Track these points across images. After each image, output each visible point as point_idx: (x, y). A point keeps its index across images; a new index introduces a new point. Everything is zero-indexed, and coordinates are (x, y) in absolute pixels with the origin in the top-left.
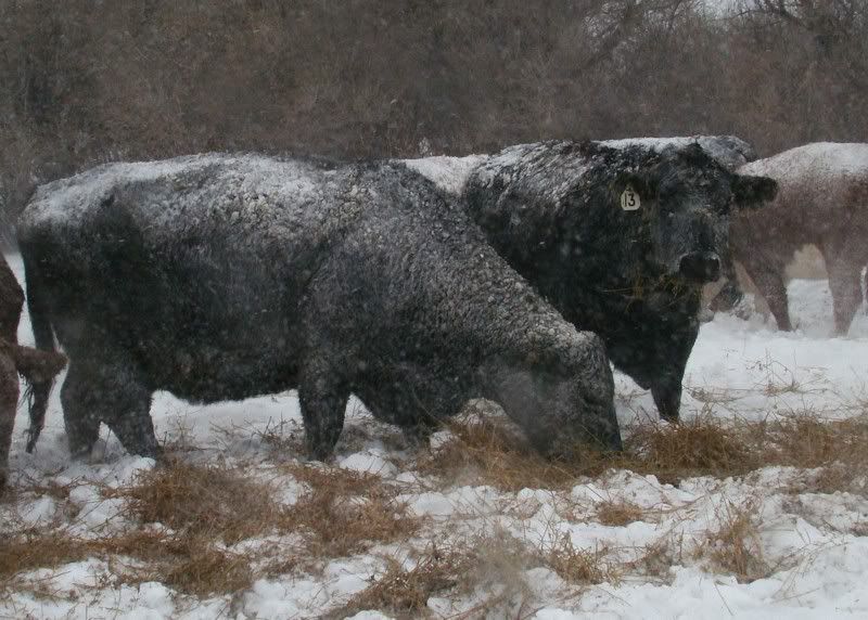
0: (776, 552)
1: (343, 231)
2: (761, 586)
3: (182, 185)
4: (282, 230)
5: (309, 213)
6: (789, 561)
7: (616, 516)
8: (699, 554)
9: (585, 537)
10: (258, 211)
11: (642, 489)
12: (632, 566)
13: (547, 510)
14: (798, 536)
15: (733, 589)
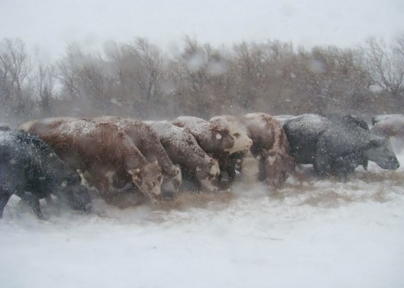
0: (387, 197)
1: (324, 131)
2: (385, 204)
3: (299, 120)
4: (312, 130)
5: (318, 127)
6: (389, 199)
7: (356, 188)
8: (372, 197)
9: (349, 193)
10: (308, 125)
11: (361, 183)
12: (358, 198)
13: (341, 187)
14: (392, 194)
15: (378, 204)
